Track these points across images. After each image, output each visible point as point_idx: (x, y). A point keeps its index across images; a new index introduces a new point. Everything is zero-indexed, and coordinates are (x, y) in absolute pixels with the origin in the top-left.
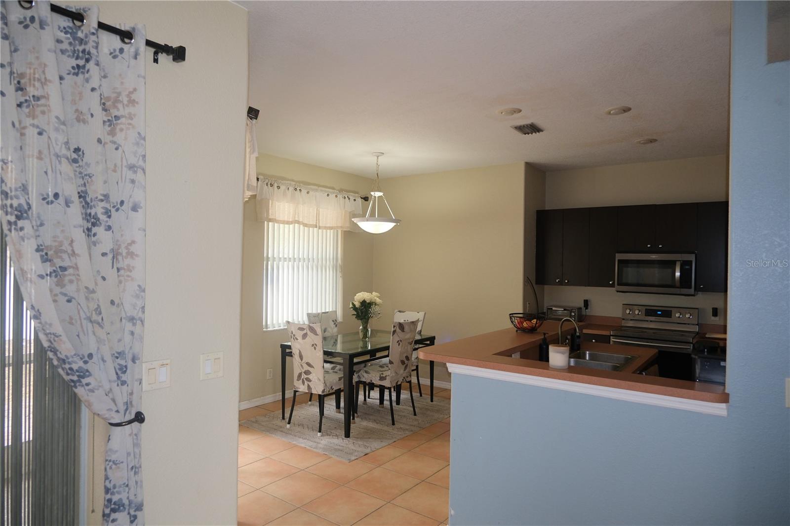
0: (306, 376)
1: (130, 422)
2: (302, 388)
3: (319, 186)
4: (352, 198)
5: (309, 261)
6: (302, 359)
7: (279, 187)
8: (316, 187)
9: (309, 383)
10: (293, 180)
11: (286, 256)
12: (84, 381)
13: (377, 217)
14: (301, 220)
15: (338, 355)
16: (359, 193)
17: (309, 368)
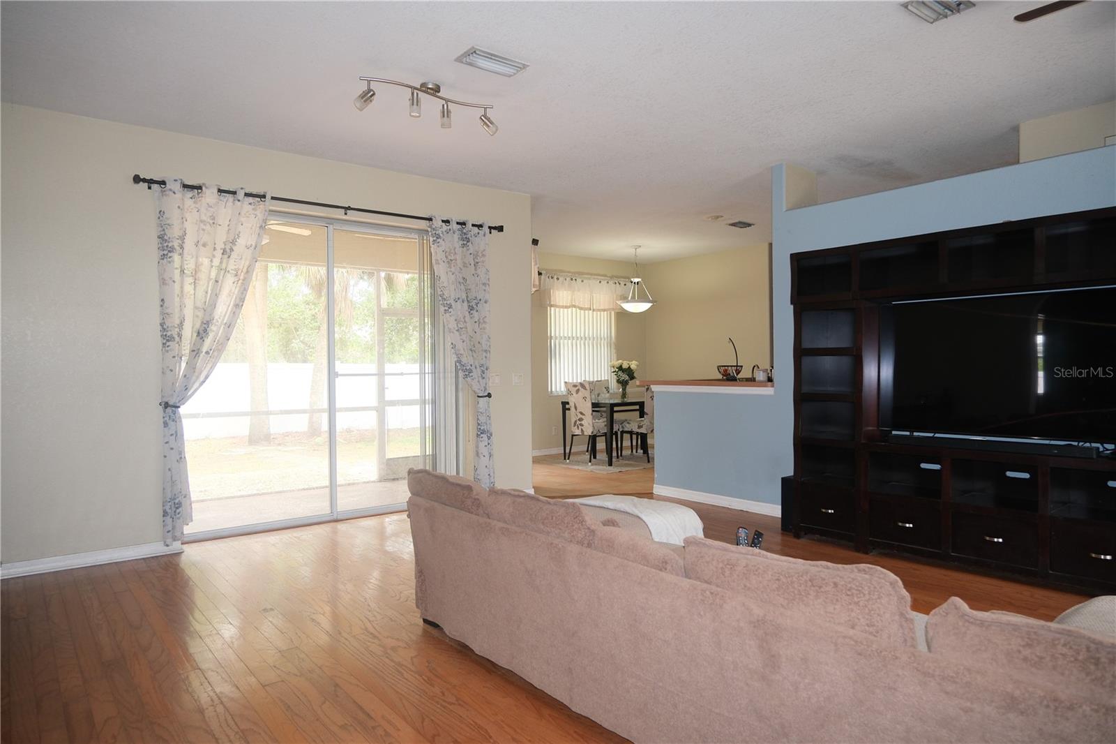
0: (580, 422)
1: (486, 396)
2: (578, 432)
3: (592, 274)
4: (622, 283)
6: (576, 410)
7: (558, 279)
8: (589, 276)
9: (582, 427)
10: (569, 272)
11: (566, 335)
12: (471, 375)
13: (636, 298)
14: (577, 304)
15: (602, 405)
16: (629, 278)
17: (581, 416)
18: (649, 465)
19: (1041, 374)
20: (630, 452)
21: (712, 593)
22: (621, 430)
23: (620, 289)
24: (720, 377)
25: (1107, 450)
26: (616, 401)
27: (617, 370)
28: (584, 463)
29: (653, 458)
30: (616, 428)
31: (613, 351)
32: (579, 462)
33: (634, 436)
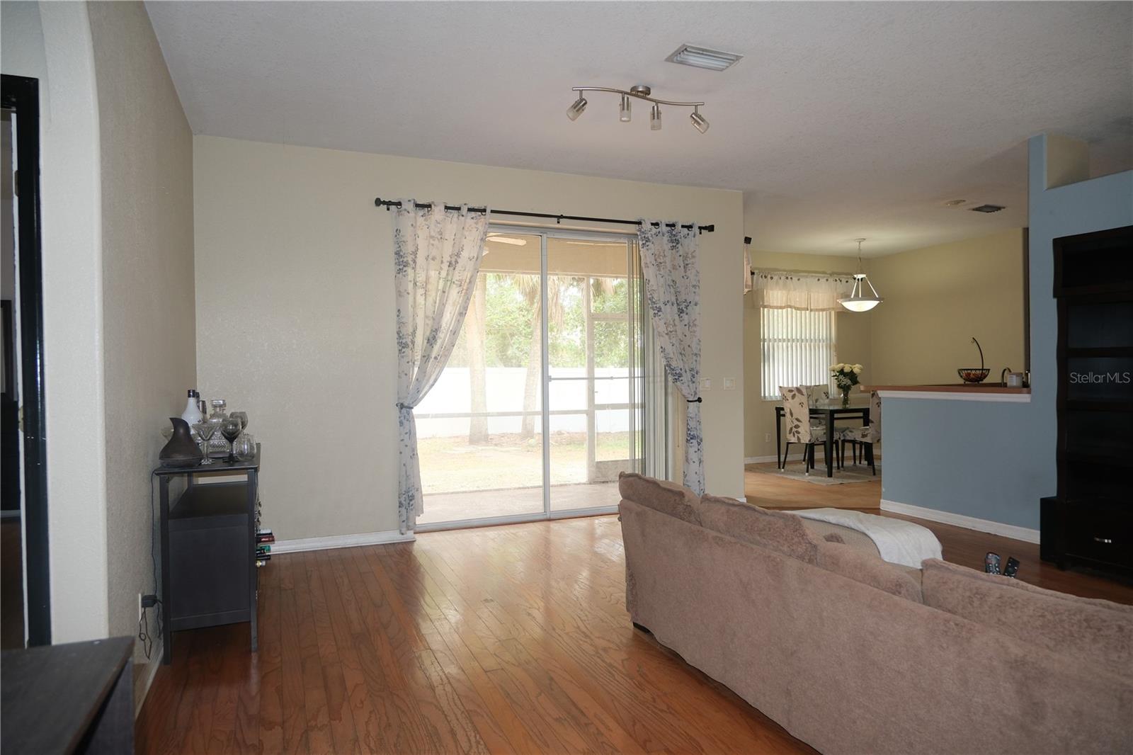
0: (796, 430)
1: (696, 401)
2: (793, 440)
3: (809, 272)
4: (844, 281)
6: (792, 416)
7: (772, 278)
8: (807, 274)
9: (798, 435)
10: (784, 271)
11: (780, 338)
12: (680, 379)
13: (860, 296)
14: (793, 305)
15: (821, 412)
16: (851, 275)
17: (798, 423)
18: (875, 478)
20: (852, 463)
21: (957, 624)
22: (842, 439)
23: (841, 287)
24: (962, 381)
26: (837, 408)
27: (838, 374)
28: (800, 472)
29: (881, 470)
30: (836, 436)
31: (834, 353)
32: (795, 471)
33: (858, 446)
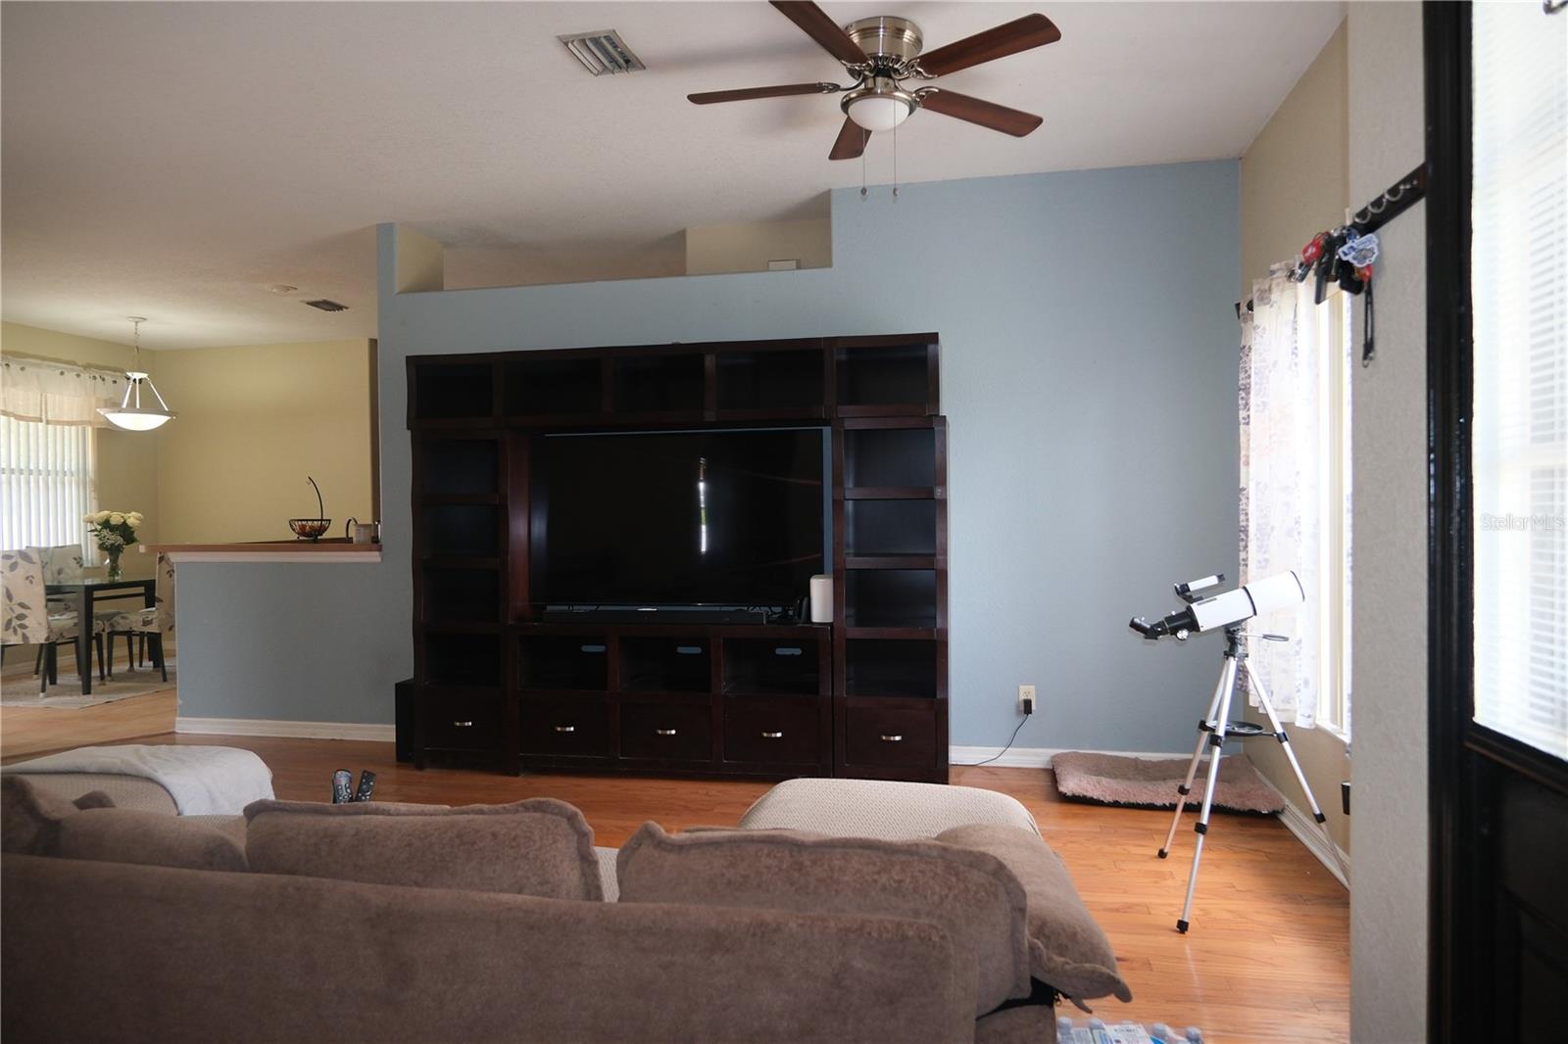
0: (19, 622)
2: (14, 639)
3: (44, 359)
4: (109, 379)
5: (57, 474)
6: (11, 600)
8: (39, 361)
9: (25, 631)
13: (137, 406)
14: (11, 410)
15: (68, 590)
16: (123, 371)
17: (23, 611)
18: (166, 686)
19: (704, 528)
20: (127, 666)
21: (298, 889)
22: (107, 630)
23: (105, 390)
24: (294, 537)
25: (775, 613)
26: (97, 581)
27: (99, 527)
28: (29, 694)
29: (174, 674)
30: (97, 626)
31: (91, 495)
32: (18, 693)
33: (136, 640)
